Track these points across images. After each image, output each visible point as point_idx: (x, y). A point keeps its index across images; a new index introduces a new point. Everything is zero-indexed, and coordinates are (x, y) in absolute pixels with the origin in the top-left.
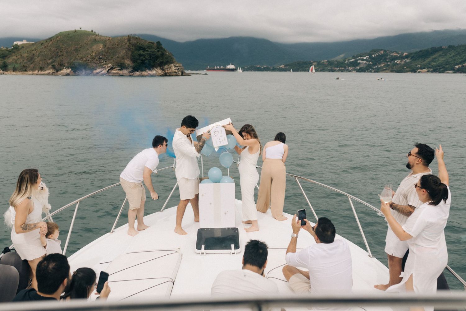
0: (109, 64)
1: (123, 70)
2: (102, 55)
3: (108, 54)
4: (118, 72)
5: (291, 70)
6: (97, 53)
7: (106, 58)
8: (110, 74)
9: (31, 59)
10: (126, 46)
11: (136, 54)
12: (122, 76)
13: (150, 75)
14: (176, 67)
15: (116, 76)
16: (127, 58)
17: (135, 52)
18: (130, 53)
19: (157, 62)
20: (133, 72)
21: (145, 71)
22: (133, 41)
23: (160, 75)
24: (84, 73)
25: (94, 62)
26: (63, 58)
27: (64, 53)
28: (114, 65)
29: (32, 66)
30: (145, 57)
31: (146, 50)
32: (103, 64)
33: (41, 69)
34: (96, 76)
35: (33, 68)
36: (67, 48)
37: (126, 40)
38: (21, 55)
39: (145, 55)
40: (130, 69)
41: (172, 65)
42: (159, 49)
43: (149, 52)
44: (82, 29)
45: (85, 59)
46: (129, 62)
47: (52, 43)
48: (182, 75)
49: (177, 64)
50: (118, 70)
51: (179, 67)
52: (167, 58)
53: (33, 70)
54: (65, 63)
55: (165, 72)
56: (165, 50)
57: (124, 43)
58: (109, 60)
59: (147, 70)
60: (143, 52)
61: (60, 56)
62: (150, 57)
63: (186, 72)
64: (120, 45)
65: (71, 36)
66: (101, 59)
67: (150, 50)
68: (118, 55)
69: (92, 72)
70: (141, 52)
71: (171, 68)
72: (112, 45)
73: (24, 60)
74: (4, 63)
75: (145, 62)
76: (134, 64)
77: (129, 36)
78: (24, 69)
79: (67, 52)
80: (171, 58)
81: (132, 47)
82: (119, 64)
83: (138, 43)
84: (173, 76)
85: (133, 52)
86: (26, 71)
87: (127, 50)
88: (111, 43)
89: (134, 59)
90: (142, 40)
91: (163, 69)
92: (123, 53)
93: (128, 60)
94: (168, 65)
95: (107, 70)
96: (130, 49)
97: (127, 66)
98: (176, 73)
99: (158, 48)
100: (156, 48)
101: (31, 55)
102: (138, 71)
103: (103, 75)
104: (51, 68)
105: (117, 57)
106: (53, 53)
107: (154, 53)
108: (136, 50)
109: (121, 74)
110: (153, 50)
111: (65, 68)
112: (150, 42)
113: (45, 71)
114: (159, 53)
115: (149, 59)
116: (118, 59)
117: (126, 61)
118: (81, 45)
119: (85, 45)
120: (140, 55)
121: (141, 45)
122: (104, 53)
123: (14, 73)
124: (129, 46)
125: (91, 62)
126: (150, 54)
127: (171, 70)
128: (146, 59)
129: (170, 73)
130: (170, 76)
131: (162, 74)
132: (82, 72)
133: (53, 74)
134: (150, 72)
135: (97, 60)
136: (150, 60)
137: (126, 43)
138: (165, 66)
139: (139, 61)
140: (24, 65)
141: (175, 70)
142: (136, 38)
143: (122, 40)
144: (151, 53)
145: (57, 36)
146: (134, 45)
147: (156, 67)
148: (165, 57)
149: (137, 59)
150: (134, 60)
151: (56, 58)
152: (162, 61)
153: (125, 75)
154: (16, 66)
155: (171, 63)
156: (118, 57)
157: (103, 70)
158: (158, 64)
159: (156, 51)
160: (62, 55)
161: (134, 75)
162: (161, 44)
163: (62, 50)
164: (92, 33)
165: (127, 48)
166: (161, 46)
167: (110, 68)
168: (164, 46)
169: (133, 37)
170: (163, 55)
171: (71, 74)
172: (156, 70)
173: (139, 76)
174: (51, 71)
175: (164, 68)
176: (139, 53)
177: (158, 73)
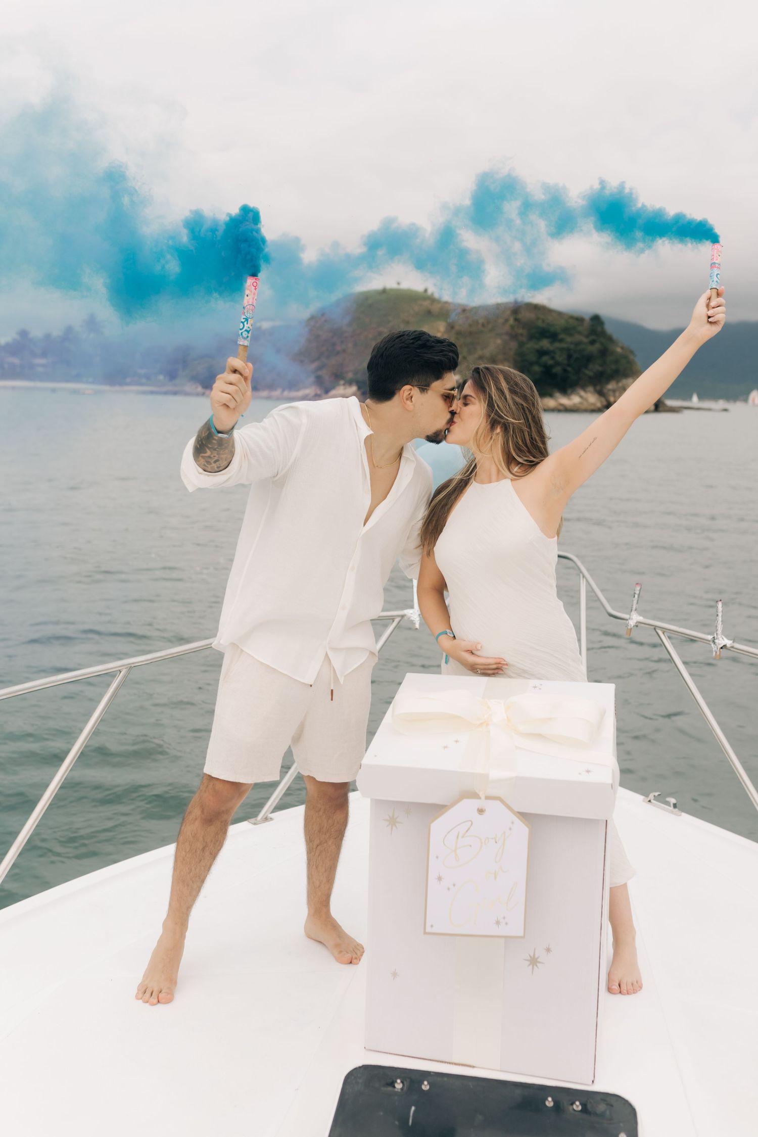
10: (507, 328)
11: (530, 348)
13: (561, 408)
16: (506, 358)
17: (527, 344)
18: (514, 345)
19: (587, 371)
21: (551, 395)
22: (527, 316)
23: (592, 407)
26: (344, 359)
27: (348, 345)
30: (553, 358)
31: (560, 337)
36: (358, 332)
37: (508, 313)
39: (555, 353)
42: (595, 337)
43: (566, 343)
44: (400, 286)
52: (617, 362)
54: (345, 372)
55: (606, 400)
56: (615, 336)
57: (501, 321)
59: (558, 395)
60: (549, 345)
61: (338, 353)
62: (570, 357)
63: (670, 403)
64: (490, 326)
67: (569, 339)
68: (480, 352)
70: (545, 344)
72: (470, 325)
75: (554, 371)
79: (353, 345)
80: (628, 362)
81: (521, 331)
83: (538, 319)
85: (521, 345)
87: (506, 337)
88: (467, 318)
89: (523, 360)
91: (601, 393)
92: (494, 344)
94: (618, 382)
96: (516, 335)
99: (593, 332)
100: (586, 334)
104: (313, 383)
105: (476, 356)
106: (324, 345)
107: (581, 347)
108: (531, 337)
110: (578, 338)
111: (344, 384)
112: (572, 317)
115: (565, 362)
118: (389, 324)
120: (542, 353)
121: (548, 325)
124: (512, 327)
126: (568, 349)
128: (557, 364)
131: (599, 405)
134: (564, 401)
136: (569, 365)
137: (507, 320)
138: (608, 383)
139: (537, 368)
142: (535, 307)
143: (497, 311)
144: (572, 347)
145: (338, 304)
146: (529, 325)
147: (584, 387)
148: (611, 358)
149: (532, 364)
151: (328, 357)
152: (600, 369)
155: (627, 377)
156: (481, 358)
158: (590, 377)
159: (585, 340)
160: (344, 351)
162: (603, 324)
163: (346, 337)
164: (425, 297)
165: (507, 334)
166: (603, 328)
168: (609, 329)
169: (526, 304)
170: (604, 352)
172: (582, 393)
174: (311, 390)
175: (605, 391)
176: (537, 346)
177: (585, 403)
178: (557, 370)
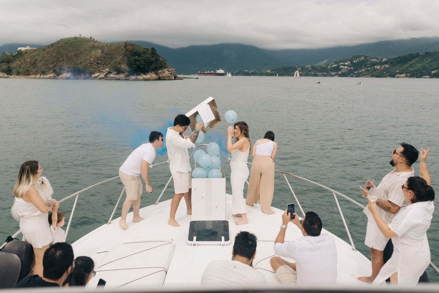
0: (106, 68)
1: (120, 75)
2: (100, 60)
3: (106, 59)
4: (115, 76)
5: (277, 75)
6: (95, 58)
7: (104, 63)
8: (107, 78)
9: (34, 64)
10: (123, 52)
11: (131, 59)
12: (119, 79)
13: (145, 79)
14: (169, 71)
15: (113, 79)
16: (124, 63)
17: (131, 57)
18: (126, 58)
19: (151, 67)
20: (129, 76)
21: (140, 75)
22: (129, 48)
23: (154, 79)
24: (83, 77)
25: (93, 67)
26: (63, 63)
27: (65, 58)
28: (111, 69)
29: (34, 70)
30: (140, 62)
31: (142, 55)
32: (100, 68)
33: (43, 73)
34: (94, 79)
35: (35, 72)
36: (67, 53)
37: (123, 47)
38: (25, 60)
39: (140, 61)
40: (126, 73)
41: (166, 70)
42: (153, 55)
43: (144, 57)
44: (81, 36)
45: (84, 64)
46: (125, 67)
47: (54, 49)
48: (175, 79)
49: (170, 69)
50: (115, 74)
51: (172, 72)
52: (161, 63)
53: (35, 74)
54: (65, 68)
55: (159, 76)
56: (159, 55)
57: (121, 49)
58: (107, 65)
59: (142, 75)
60: (138, 58)
61: (61, 61)
62: (145, 62)
63: (179, 76)
64: (117, 51)
65: (71, 42)
66: (99, 64)
67: (145, 56)
68: (115, 61)
69: (91, 76)
70: (137, 57)
71: (164, 72)
72: (110, 51)
73: (27, 65)
74: (9, 67)
75: (140, 67)
76: (130, 69)
77: (125, 42)
78: (27, 73)
79: (67, 58)
80: (165, 63)
81: (128, 53)
82: (116, 69)
83: (134, 49)
84: (166, 80)
85: (129, 58)
86: (29, 75)
87: (123, 55)
88: (108, 48)
89: (130, 63)
90: (137, 46)
91: (156, 74)
92: (119, 58)
93: (124, 65)
94: (162, 70)
95: (105, 74)
96: (126, 55)
97: (123, 71)
98: (169, 77)
99: (152, 53)
100: (150, 54)
101: (34, 60)
102: (133, 76)
103: (101, 79)
104: (52, 72)
105: (114, 62)
106: (55, 58)
107: (149, 59)
109: (118, 78)
110: (147, 55)
111: (66, 72)
112: (145, 48)
113: (47, 75)
114: (154, 59)
115: (144, 64)
116: (115, 64)
117: (122, 66)
118: (80, 50)
119: (84, 51)
120: (136, 61)
121: (137, 51)
122: (102, 58)
123: (18, 77)
124: (125, 52)
125: (89, 67)
126: (145, 59)
127: (164, 74)
128: (142, 64)
129: (164, 77)
130: (163, 80)
131: (156, 78)
132: (81, 76)
133: (54, 78)
134: (145, 77)
135: (95, 65)
136: (145, 65)
137: (123, 50)
138: (159, 71)
139: (135, 66)
140: (27, 70)
141: (168, 75)
142: (132, 45)
143: (119, 46)
144: (145, 58)
145: (58, 42)
146: (131, 51)
147: (151, 72)
148: (159, 62)
149: (133, 64)
150: (130, 65)
151: (57, 62)
152: (156, 66)
153: (121, 79)
154: (20, 70)
155: (165, 68)
156: (115, 62)
157: (101, 74)
158: (152, 68)
159: (150, 56)
160: (63, 60)
161: (130, 79)
162: (155, 51)
163: (63, 55)
164: (91, 40)
165: (123, 54)
166: (155, 52)
167: (107, 72)
168: (158, 52)
169: (129, 44)
170: (157, 60)
171: (71, 78)
172: (151, 74)
173: (135, 80)
174: (52, 75)
175: (158, 73)
176: (134, 58)
177: (152, 78)
178: (142, 66)
